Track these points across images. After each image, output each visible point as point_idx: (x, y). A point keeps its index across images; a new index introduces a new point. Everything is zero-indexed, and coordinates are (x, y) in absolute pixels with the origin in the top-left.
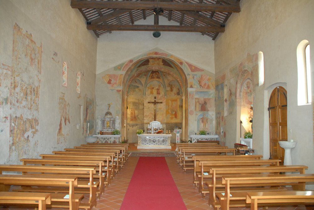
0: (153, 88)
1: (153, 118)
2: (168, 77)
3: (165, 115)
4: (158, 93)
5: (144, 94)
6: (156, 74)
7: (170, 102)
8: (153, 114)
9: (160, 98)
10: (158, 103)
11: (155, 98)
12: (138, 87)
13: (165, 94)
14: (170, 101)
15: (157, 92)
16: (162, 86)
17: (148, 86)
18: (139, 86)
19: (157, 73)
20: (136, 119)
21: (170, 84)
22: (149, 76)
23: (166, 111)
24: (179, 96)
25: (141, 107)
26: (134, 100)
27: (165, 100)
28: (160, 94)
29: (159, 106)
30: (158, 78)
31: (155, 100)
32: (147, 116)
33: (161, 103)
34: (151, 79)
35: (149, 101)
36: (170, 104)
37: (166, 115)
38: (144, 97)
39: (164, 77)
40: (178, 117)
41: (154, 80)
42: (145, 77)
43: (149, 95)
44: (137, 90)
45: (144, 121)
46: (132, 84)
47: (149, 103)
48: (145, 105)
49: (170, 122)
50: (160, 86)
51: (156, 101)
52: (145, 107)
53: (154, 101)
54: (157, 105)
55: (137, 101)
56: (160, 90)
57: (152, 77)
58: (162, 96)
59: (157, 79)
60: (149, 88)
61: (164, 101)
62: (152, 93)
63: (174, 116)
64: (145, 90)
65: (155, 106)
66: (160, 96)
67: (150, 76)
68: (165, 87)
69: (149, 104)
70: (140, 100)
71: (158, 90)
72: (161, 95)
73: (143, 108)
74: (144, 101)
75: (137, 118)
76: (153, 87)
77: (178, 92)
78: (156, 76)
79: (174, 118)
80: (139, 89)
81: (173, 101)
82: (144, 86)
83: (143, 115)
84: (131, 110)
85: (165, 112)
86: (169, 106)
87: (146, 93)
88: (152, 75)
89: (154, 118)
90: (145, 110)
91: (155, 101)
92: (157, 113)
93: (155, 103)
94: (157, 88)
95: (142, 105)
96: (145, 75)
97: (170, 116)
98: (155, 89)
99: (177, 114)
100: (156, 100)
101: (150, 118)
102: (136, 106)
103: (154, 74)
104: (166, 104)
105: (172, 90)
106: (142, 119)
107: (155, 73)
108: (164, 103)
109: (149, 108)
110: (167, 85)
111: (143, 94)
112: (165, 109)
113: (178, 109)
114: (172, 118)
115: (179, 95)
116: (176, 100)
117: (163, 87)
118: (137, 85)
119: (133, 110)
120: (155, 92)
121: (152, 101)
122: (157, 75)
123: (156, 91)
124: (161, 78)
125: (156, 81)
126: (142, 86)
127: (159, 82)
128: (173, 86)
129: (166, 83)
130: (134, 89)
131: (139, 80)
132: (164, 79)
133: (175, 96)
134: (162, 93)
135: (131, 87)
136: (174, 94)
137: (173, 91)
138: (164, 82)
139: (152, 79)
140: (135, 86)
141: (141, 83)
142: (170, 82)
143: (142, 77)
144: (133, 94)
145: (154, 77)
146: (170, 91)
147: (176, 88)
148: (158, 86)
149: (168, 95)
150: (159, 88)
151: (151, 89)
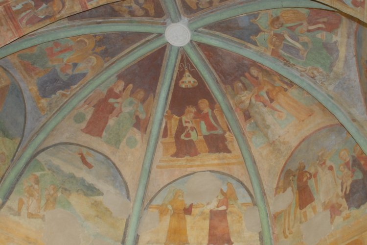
0: (188, 211)
4: (218, 237)
6: (199, 114)
12: (90, 190)
13: (261, 239)
15: (212, 228)
16: (243, 197)
17: (158, 201)
18: (101, 185)
21: (288, 173)
28: (229, 242)
30: (217, 144)
34: (176, 155)
41: (197, 161)
42: (137, 135)
44: (78, 202)
46: (56, 162)
50: (227, 198)
56: (229, 218)
57: (184, 147)
59: (212, 160)
60: (162, 211)
62: (176, 236)
64: (140, 219)
67: (165, 134)
68: (264, 194)
71: (218, 217)
76: (188, 203)
77: (354, 184)
78: (203, 126)
80: (96, 204)
82: (132, 194)
87: (145, 238)
88: (181, 129)
94: (213, 206)
96: (141, 124)
98: (203, 213)
103: (188, 118)
110: (270, 183)
111: (123, 242)
117: (249, 199)
118: (90, 179)
120: (197, 229)
122: (205, 117)
124: (236, 144)
125: (210, 171)
126: (124, 193)
127: (223, 174)
128: (312, 171)
129: (264, 166)
130: (59, 194)
131: (107, 158)
132: (249, 148)
133: (338, 220)
134: (247, 234)
135: (38, 174)
136: (328, 212)
137: (315, 196)
138: (254, 162)
139: (182, 161)
140: (72, 177)
141: (123, 178)
142: (292, 154)
143: (125, 140)
144: (43, 218)
145: (192, 141)
146: (298, 209)
147: (331, 168)
148: (221, 197)
149: (286, 237)
150: (223, 208)
151: (175, 213)
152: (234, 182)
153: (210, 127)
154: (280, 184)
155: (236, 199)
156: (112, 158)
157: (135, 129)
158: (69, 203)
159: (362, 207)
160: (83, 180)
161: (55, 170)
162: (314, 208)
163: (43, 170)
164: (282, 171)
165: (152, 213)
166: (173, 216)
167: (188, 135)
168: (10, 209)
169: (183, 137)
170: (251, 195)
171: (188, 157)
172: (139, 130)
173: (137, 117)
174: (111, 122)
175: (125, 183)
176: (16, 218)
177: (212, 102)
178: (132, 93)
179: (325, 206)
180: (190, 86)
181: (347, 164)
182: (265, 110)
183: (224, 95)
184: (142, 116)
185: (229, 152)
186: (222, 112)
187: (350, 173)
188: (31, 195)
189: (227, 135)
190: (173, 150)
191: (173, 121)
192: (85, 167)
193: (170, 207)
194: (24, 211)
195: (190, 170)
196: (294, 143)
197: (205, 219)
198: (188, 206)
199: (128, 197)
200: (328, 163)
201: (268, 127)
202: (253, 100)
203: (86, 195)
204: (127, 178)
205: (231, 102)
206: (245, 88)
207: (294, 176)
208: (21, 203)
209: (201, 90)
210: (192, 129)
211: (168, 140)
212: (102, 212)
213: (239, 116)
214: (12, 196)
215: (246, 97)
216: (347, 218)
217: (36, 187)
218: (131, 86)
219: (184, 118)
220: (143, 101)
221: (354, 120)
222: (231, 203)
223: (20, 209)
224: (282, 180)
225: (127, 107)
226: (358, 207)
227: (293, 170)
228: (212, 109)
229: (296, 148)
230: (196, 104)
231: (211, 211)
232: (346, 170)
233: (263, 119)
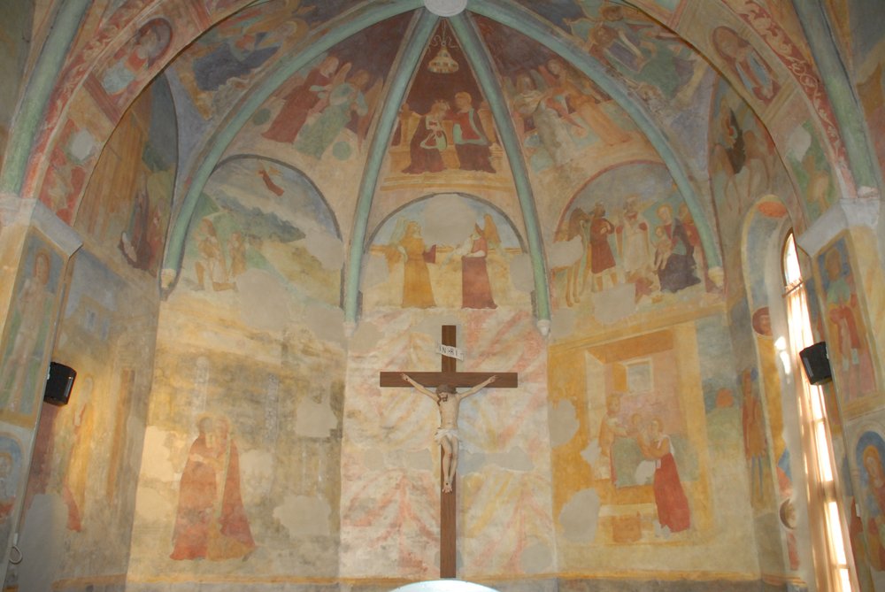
0: (430, 256)
1: (425, 531)
2: (562, 134)
3: (544, 499)
4: (476, 297)
5: (351, 301)
6: (454, 114)
7: (594, 369)
8: (424, 490)
9: (496, 341)
10: (472, 380)
11: (449, 335)
12: (287, 232)
13: (533, 301)
14: (587, 355)
15: (466, 284)
16: (508, 239)
17: (382, 239)
18: (301, 222)
19: (464, 101)
20: (249, 542)
21: (577, 214)
22: (384, 134)
23: (559, 461)
24: (686, 294)
25: (310, 419)
26: (231, 344)
27: (538, 362)
28: (491, 305)
29: (483, 407)
30: (475, 158)
31: (448, 351)
32: (368, 513)
33: (508, 380)
34: (410, 170)
35: (393, 369)
36: (596, 391)
37: (559, 500)
38: (349, 327)
39: (527, 142)
40: (697, 518)
41: (440, 178)
42: (352, 140)
43: (389, 317)
44: (273, 252)
45: (336, 562)
46: (231, 192)
47: (389, 379)
48: (352, 400)
49: (600, 574)
50: (485, 238)
51: (460, 368)
52: (347, 423)
53: (436, 367)
54: (466, 406)
55: (269, 357)
56: (489, 269)
57: (423, 159)
58: (513, 322)
59: (468, 179)
60: (392, 256)
61: (530, 369)
62: (417, 294)
63: (650, 508)
64: (361, 269)
65: (449, 406)
66: (493, 321)
67: (396, 140)
68: (540, 241)
69: (388, 391)
70: (306, 352)
71: (474, 267)
72: (503, 313)
73: (337, 434)
74: (351, 365)
75: (255, 529)
76: (428, 244)
77: (673, 259)
78: (458, 131)
79: (655, 532)
80: (299, 254)
81: (620, 350)
82: (345, 230)
83: (333, 497)
84: (183, 442)
85: (544, 464)
86: (581, 408)
87: (371, 297)
88: (422, 133)
89: (436, 529)
90: (355, 447)
91: (449, 363)
92: (468, 478)
93: (448, 380)
94: (465, 250)
95: (318, 399)
96: (358, 124)
97: (605, 511)
98: (451, 261)
99: (686, 482)
100: (456, 353)
101: (396, 525)
102: (255, 400)
103: (436, 118)
104: (553, 386)
105: (601, 257)
106: (318, 540)
107: (445, 106)
108: (533, 388)
109: (391, 429)
110: (549, 225)
111: (342, 305)
112: (546, 440)
113: (695, 421)
114: (623, 531)
115: (690, 280)
116: (658, 342)
117: (515, 243)
118: (284, 214)
119: (211, 441)
120: (445, 285)
121: (421, 369)
122: (463, 120)
123: (459, 276)
124: (505, 163)
125: (458, 193)
126: (333, 229)
127: (479, 200)
128: (615, 222)
129: (543, 200)
130: (247, 246)
131: (302, 174)
132: (525, 171)
133: (646, 300)
134: (514, 294)
135: (211, 217)
136: (632, 287)
137: (617, 260)
138: (531, 195)
139: (418, 179)
140: (258, 213)
141: (327, 205)
142: (586, 185)
143: (331, 148)
144: (234, 287)
145: (437, 150)
146: (590, 272)
147: (643, 227)
148: (477, 237)
149: (570, 305)
150: (480, 254)
151: (411, 259)
152: (494, 214)
153: (468, 133)
154: (565, 227)
155: (498, 241)
156: (309, 173)
157: (349, 131)
158: (262, 257)
159: (680, 293)
160: (275, 217)
161: (233, 207)
162: (613, 277)
163: (216, 210)
164: (568, 208)
165: (377, 258)
166: (407, 263)
167: (432, 142)
168: (188, 281)
169: (423, 145)
170: (519, 236)
171: (427, 173)
172: (356, 132)
173: (354, 113)
174: (311, 120)
175: (332, 213)
176: (200, 295)
177: (477, 98)
178: (349, 76)
179: (630, 278)
180: (445, 70)
181: (667, 228)
182: (558, 121)
183: (499, 92)
184: (362, 112)
185: (492, 171)
186: (490, 113)
187: (670, 242)
188: (210, 255)
189: (493, 147)
190: (407, 163)
191: (410, 121)
192: (272, 194)
193: (401, 249)
194: (207, 282)
195: (427, 191)
196: (591, 172)
197: (455, 270)
198: (428, 248)
199: (339, 236)
200: (641, 218)
201: (558, 145)
202: (543, 105)
203: (283, 241)
204: (334, 205)
205: (508, 103)
206: (535, 85)
207: (587, 221)
208: (200, 269)
209: (464, 79)
210: (440, 134)
211: (399, 148)
212: (308, 265)
213: (518, 125)
214: (185, 261)
215: (532, 99)
216: (657, 301)
217: (213, 240)
218: (349, 65)
219: (429, 118)
220: (366, 89)
221: (691, 178)
222: (491, 246)
223: (201, 279)
224: (566, 221)
225: (338, 98)
226: (674, 291)
227: (585, 211)
228: (476, 107)
229: (593, 178)
230: (450, 98)
231: (464, 258)
232: (665, 237)
233: (553, 134)
